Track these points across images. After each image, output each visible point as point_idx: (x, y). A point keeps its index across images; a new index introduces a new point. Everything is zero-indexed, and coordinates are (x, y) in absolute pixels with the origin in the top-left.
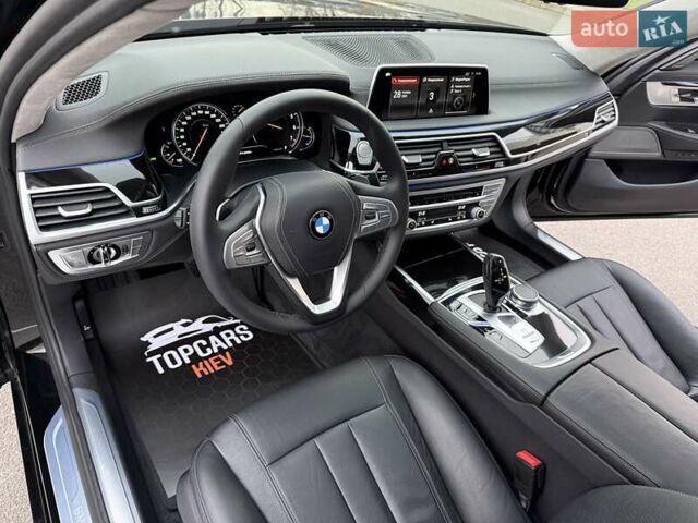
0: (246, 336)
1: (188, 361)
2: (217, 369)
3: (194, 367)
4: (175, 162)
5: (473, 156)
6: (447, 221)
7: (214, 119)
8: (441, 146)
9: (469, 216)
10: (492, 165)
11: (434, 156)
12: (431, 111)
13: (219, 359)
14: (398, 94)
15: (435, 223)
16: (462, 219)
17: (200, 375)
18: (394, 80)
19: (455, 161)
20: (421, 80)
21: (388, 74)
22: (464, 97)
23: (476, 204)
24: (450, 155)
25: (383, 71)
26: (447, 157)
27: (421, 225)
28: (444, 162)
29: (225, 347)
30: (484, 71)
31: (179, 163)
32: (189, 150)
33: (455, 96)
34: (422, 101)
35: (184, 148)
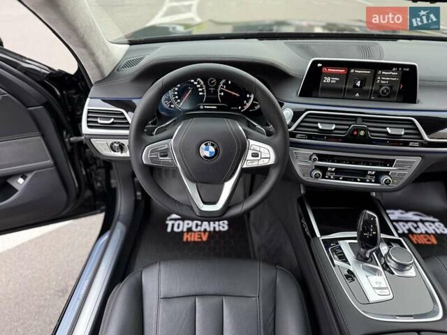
0: (223, 227)
1: (185, 230)
2: (196, 240)
3: (185, 234)
4: (170, 107)
5: (387, 133)
6: (356, 180)
7: (196, 85)
8: (356, 121)
9: (377, 181)
10: (406, 144)
11: (347, 127)
12: (357, 95)
13: (200, 235)
14: (327, 80)
15: (344, 179)
16: (371, 182)
17: (185, 240)
18: (325, 69)
19: (366, 135)
20: (349, 71)
21: (319, 65)
22: (391, 87)
23: (387, 173)
24: (362, 129)
25: (315, 63)
26: (358, 130)
27: (329, 178)
28: (355, 133)
29: (208, 230)
30: (413, 68)
31: (171, 108)
32: (179, 101)
33: (381, 85)
34: (349, 86)
35: (176, 100)
